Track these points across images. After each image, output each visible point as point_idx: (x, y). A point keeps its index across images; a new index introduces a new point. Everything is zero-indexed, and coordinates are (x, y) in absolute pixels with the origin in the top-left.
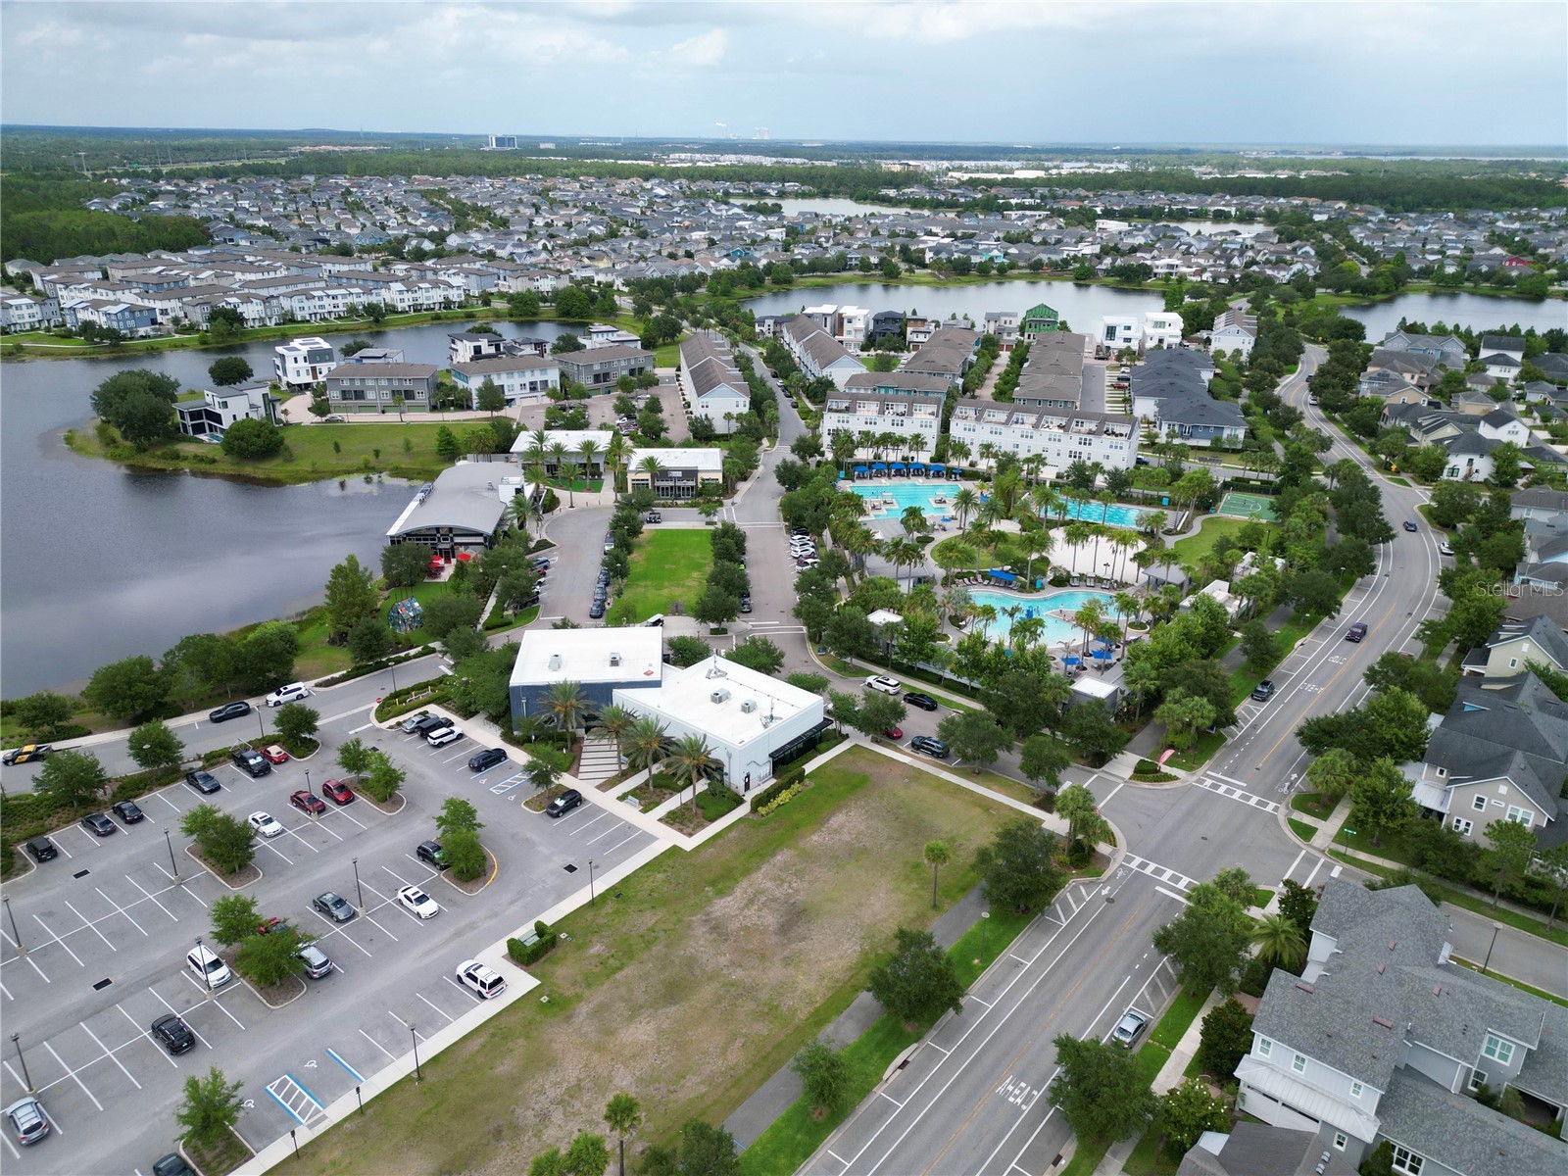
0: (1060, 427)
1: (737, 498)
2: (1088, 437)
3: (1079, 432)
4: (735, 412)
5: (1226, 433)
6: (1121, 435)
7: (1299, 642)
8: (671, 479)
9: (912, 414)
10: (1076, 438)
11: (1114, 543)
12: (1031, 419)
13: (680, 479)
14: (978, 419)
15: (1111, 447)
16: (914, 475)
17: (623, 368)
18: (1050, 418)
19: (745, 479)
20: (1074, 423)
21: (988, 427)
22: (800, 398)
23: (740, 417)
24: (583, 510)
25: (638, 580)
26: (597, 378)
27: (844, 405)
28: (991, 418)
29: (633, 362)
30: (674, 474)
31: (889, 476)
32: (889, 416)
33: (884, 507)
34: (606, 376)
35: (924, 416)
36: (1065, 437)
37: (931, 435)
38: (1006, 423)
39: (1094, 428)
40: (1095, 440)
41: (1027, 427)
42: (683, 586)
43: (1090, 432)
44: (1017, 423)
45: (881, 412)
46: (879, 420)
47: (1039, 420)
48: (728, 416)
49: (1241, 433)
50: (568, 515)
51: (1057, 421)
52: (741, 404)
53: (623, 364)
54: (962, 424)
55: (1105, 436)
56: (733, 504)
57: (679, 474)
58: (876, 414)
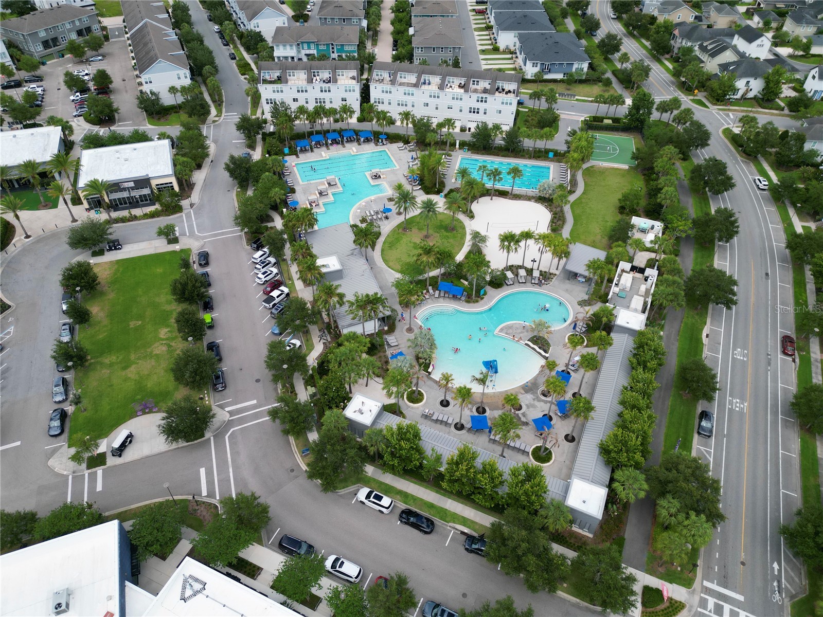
0: (460, 86)
1: (195, 196)
2: (484, 95)
3: (475, 91)
4: (178, 84)
5: (575, 66)
6: (510, 92)
7: (704, 335)
8: (124, 189)
9: (336, 81)
10: (475, 96)
11: (540, 245)
12: (436, 80)
13: (133, 188)
14: (393, 82)
15: (503, 103)
16: (348, 141)
17: (70, 31)
18: (451, 79)
19: (199, 167)
20: (471, 82)
21: (402, 89)
22: (235, 47)
23: (184, 90)
24: (40, 240)
25: (102, 354)
26: (46, 44)
27: (276, 74)
28: (403, 80)
29: (77, 23)
30: (126, 185)
31: (327, 145)
32: (318, 84)
33: (330, 191)
34: (55, 41)
35: (346, 82)
36: (465, 97)
37: (354, 101)
38: (416, 85)
39: (488, 87)
40: (490, 98)
41: (433, 88)
42: (151, 356)
43: (485, 91)
44: (424, 83)
45: (310, 81)
46: (309, 88)
47: (443, 80)
48: (173, 90)
49: (585, 66)
50: (25, 251)
51: (457, 81)
52: (182, 76)
53: (68, 26)
54: (380, 87)
55: (497, 93)
56: (192, 205)
57: (132, 184)
58: (305, 83)
